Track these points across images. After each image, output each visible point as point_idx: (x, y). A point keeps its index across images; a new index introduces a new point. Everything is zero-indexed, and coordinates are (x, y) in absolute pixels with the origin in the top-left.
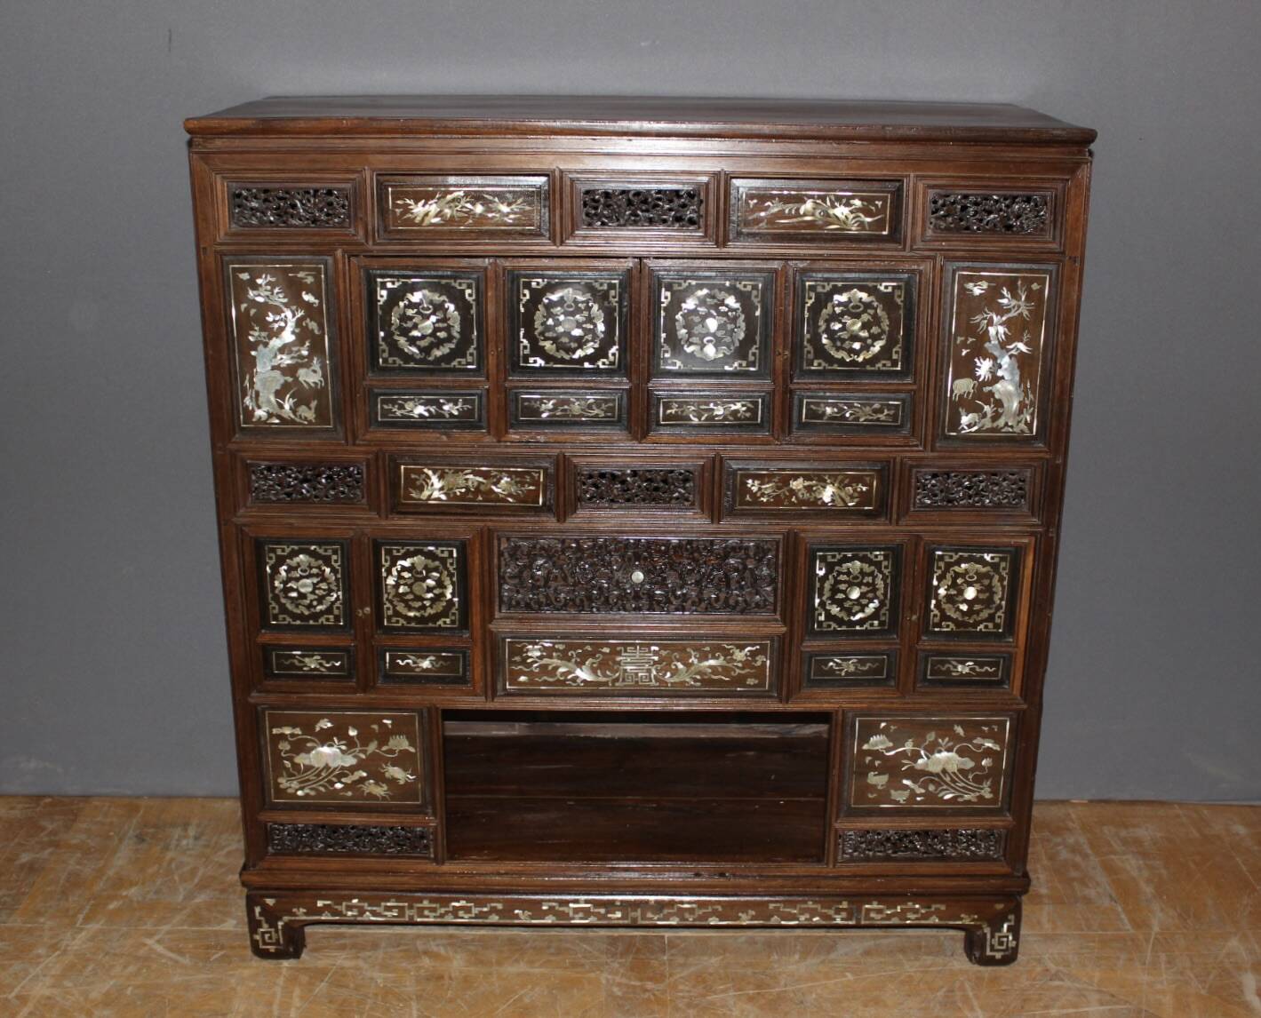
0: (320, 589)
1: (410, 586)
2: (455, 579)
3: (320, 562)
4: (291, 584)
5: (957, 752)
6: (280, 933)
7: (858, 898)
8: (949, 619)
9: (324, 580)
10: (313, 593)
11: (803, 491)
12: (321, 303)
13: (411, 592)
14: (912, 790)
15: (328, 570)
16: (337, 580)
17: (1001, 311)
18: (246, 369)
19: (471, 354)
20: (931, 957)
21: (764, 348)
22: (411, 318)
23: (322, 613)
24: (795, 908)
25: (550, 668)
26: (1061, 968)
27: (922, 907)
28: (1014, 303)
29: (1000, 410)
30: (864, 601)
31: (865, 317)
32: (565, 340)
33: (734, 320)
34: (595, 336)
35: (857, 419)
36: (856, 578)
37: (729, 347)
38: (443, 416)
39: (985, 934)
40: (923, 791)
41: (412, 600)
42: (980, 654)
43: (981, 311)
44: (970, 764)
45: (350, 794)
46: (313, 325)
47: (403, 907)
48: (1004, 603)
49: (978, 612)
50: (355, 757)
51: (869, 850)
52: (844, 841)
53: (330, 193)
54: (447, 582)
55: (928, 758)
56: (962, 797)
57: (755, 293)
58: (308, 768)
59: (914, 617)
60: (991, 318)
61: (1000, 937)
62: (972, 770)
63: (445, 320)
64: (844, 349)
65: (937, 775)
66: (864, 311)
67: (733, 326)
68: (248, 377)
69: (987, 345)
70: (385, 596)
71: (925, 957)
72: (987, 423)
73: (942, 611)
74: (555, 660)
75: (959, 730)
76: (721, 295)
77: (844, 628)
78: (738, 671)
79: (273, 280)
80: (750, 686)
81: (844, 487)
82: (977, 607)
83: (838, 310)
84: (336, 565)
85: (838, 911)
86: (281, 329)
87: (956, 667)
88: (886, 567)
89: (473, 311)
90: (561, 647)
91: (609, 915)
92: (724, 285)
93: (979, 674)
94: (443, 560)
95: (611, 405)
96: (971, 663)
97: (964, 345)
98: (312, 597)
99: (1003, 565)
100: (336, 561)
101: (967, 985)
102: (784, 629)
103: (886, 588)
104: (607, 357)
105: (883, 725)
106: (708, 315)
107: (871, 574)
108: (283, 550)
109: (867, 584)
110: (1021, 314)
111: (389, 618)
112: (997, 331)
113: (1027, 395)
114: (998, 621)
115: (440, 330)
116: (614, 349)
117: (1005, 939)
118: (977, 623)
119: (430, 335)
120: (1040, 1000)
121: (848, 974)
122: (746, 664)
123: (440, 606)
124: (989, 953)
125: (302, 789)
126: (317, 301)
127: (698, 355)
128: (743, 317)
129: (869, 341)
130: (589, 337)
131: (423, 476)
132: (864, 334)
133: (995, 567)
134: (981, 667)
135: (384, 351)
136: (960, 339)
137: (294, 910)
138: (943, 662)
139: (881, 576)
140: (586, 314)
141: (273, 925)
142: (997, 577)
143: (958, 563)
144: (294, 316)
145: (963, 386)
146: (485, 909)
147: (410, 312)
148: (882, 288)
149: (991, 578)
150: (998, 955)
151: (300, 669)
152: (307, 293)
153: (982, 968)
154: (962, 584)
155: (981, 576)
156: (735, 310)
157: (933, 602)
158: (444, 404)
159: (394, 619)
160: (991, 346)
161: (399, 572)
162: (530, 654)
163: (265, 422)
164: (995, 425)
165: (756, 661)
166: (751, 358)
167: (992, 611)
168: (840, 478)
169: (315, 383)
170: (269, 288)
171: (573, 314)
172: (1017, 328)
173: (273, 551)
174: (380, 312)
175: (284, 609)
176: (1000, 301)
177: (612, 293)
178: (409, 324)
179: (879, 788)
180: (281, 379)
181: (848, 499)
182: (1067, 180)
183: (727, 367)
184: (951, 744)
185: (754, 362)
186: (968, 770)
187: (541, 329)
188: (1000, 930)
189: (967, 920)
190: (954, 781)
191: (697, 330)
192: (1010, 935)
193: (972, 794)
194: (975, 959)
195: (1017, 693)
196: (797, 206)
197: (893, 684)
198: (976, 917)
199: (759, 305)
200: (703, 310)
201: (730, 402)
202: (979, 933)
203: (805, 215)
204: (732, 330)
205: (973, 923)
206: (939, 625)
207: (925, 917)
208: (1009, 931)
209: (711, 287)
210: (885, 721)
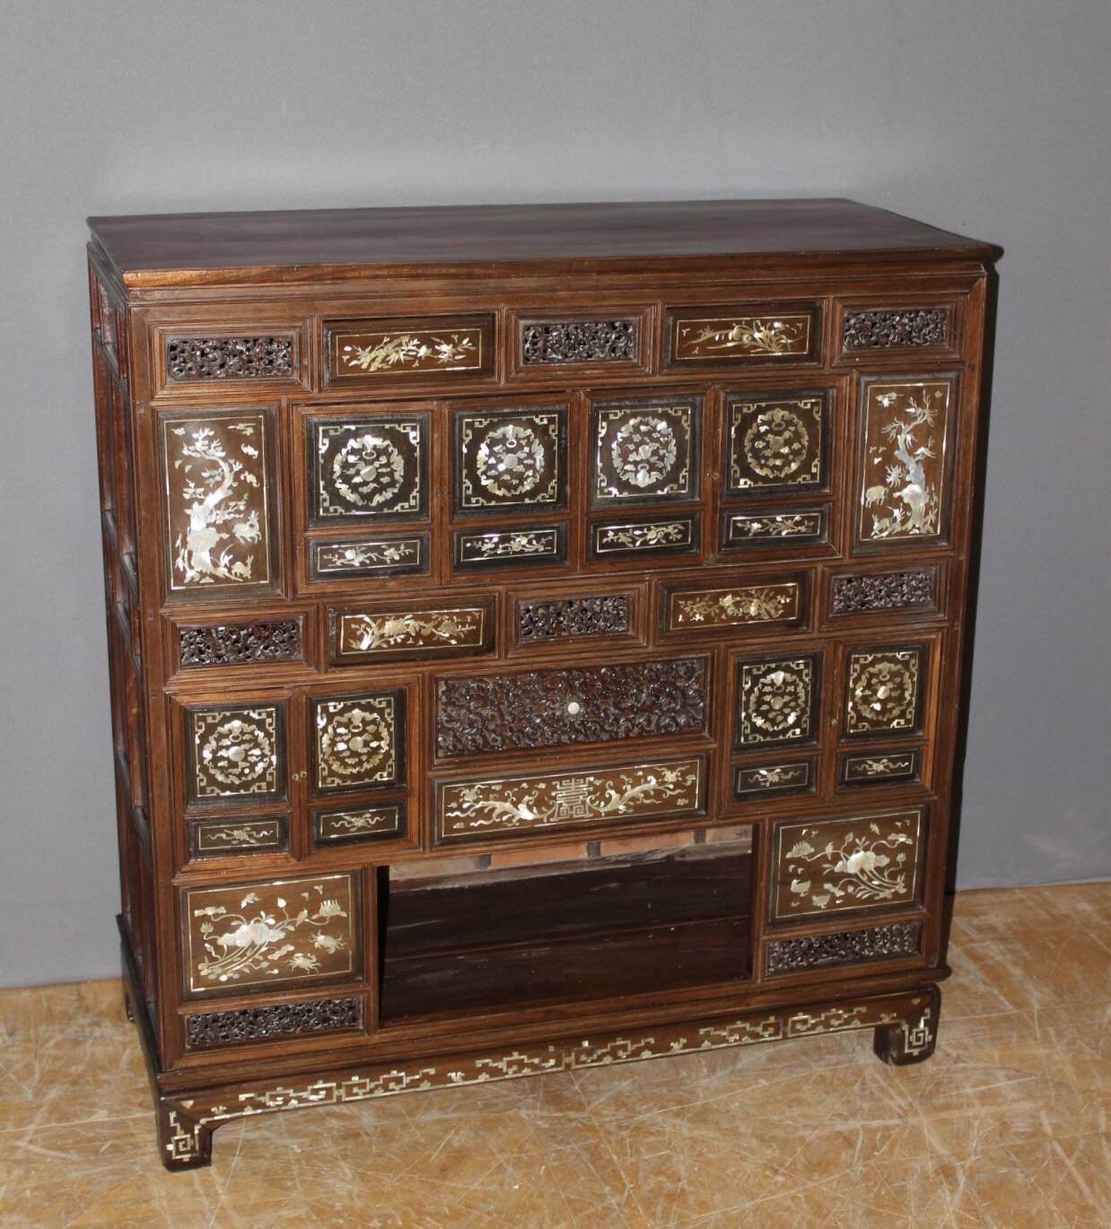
0: (252, 755)
1: (347, 742)
2: (392, 729)
3: (254, 727)
4: (223, 753)
5: (872, 850)
6: (197, 1138)
7: (784, 1011)
8: (865, 719)
9: (257, 745)
10: (245, 760)
11: (732, 608)
12: (260, 455)
13: (348, 749)
14: (833, 894)
15: (261, 734)
16: (271, 744)
17: (909, 419)
18: (178, 529)
19: (414, 498)
21: (692, 471)
22: (353, 465)
23: (254, 781)
24: (725, 1029)
25: (486, 811)
27: (845, 1012)
28: (920, 410)
29: (908, 514)
30: (786, 711)
31: (787, 434)
32: (507, 477)
33: (666, 445)
34: (535, 471)
35: (780, 533)
36: (779, 688)
37: (661, 472)
38: (385, 563)
39: (903, 1032)
40: (843, 893)
41: (348, 757)
42: (894, 751)
43: (891, 421)
44: (885, 861)
45: (276, 971)
46: (251, 478)
47: (331, 1088)
48: (914, 699)
49: (891, 710)
50: (283, 930)
51: (793, 960)
53: (271, 341)
54: (385, 733)
55: (847, 860)
56: (878, 895)
57: (684, 418)
58: (232, 949)
59: (834, 722)
60: (900, 426)
61: (917, 1033)
62: (888, 866)
63: (388, 465)
64: (768, 466)
65: (856, 876)
66: (786, 429)
67: (665, 451)
68: (180, 537)
69: (896, 453)
70: (321, 756)
72: (898, 528)
73: (858, 713)
74: (492, 802)
75: (875, 828)
76: (653, 422)
77: (768, 739)
78: (669, 793)
79: (212, 433)
80: (680, 807)
81: (770, 600)
82: (890, 705)
83: (763, 429)
84: (270, 729)
85: (765, 1028)
86: (218, 484)
87: (871, 766)
88: (807, 675)
89: (417, 454)
90: (498, 788)
91: (543, 1065)
92: (656, 411)
93: (893, 771)
94: (381, 712)
95: (550, 538)
96: (885, 761)
97: (876, 454)
98: (244, 764)
99: (913, 661)
100: (270, 725)
102: (714, 746)
103: (806, 695)
104: (546, 492)
105: (804, 831)
106: (642, 443)
107: (794, 683)
108: (214, 718)
109: (790, 694)
110: (926, 421)
111: (324, 779)
112: (905, 438)
113: (931, 498)
114: (908, 716)
115: (383, 475)
116: (553, 483)
117: (921, 1035)
118: (890, 721)
119: (373, 481)
122: (677, 785)
123: (376, 760)
124: (907, 1051)
125: (225, 973)
126: (256, 453)
127: (633, 482)
128: (674, 441)
129: (791, 457)
130: (530, 473)
131: (363, 626)
132: (785, 450)
133: (906, 664)
134: (894, 763)
135: (325, 500)
136: (872, 449)
137: (213, 1110)
138: (859, 763)
139: (801, 685)
140: (527, 449)
141: (189, 1130)
142: (907, 674)
143: (872, 664)
144: (232, 470)
145: (875, 494)
146: (417, 1077)
147: (352, 459)
148: (802, 405)
149: (902, 675)
150: (916, 1052)
151: (228, 842)
152: (246, 446)
154: (876, 684)
155: (893, 675)
156: (667, 436)
157: (850, 704)
158: (385, 550)
159: (329, 780)
160: (900, 454)
161: (334, 729)
162: (466, 799)
163: (198, 583)
164: (904, 528)
165: (686, 781)
166: (682, 481)
167: (904, 708)
168: (766, 591)
169: (252, 538)
170: (207, 442)
171: (514, 451)
172: (922, 434)
173: (203, 719)
174: (321, 461)
175: (212, 780)
176: (909, 410)
177: (552, 427)
178: (352, 471)
179: (802, 895)
180: (217, 537)
181: (773, 612)
182: (966, 294)
183: (659, 492)
184: (868, 843)
185: (685, 484)
186: (884, 868)
187: (483, 468)
188: (917, 1026)
189: (886, 1019)
190: (870, 880)
191: (632, 458)
192: (927, 1029)
193: (888, 891)
194: (890, 1059)
195: (928, 785)
196: (726, 332)
197: (814, 789)
198: (895, 1015)
199: (688, 429)
200: (637, 438)
201: (663, 526)
202: (898, 1031)
203: (733, 340)
204: (664, 455)
205: (892, 1022)
206: (855, 727)
207: (847, 1022)
208: (925, 1025)
209: (645, 415)
210: (805, 828)
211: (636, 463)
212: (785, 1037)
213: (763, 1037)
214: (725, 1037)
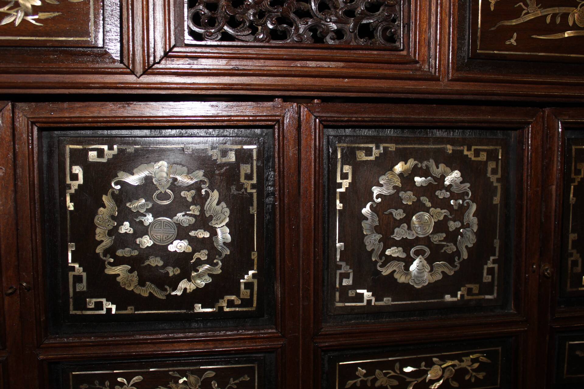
21: (503, 262)
32: (155, 262)
33: (461, 211)
34: (213, 252)
37: (451, 262)
57: (491, 165)
67: (458, 224)
76: (437, 170)
92: (443, 151)
104: (237, 293)
106: (418, 207)
116: (250, 276)
127: (401, 279)
128: (474, 208)
130: (203, 255)
140: (195, 210)
156: (462, 195)
166: (487, 278)
171: (169, 212)
177: (245, 169)
183: (448, 298)
185: (491, 284)
187: (107, 242)
191: (399, 234)
196: (563, 10)
199: (498, 185)
200: (408, 198)
201: (452, 358)
203: (574, 27)
204: (457, 231)
209: (420, 156)
211: (406, 244)
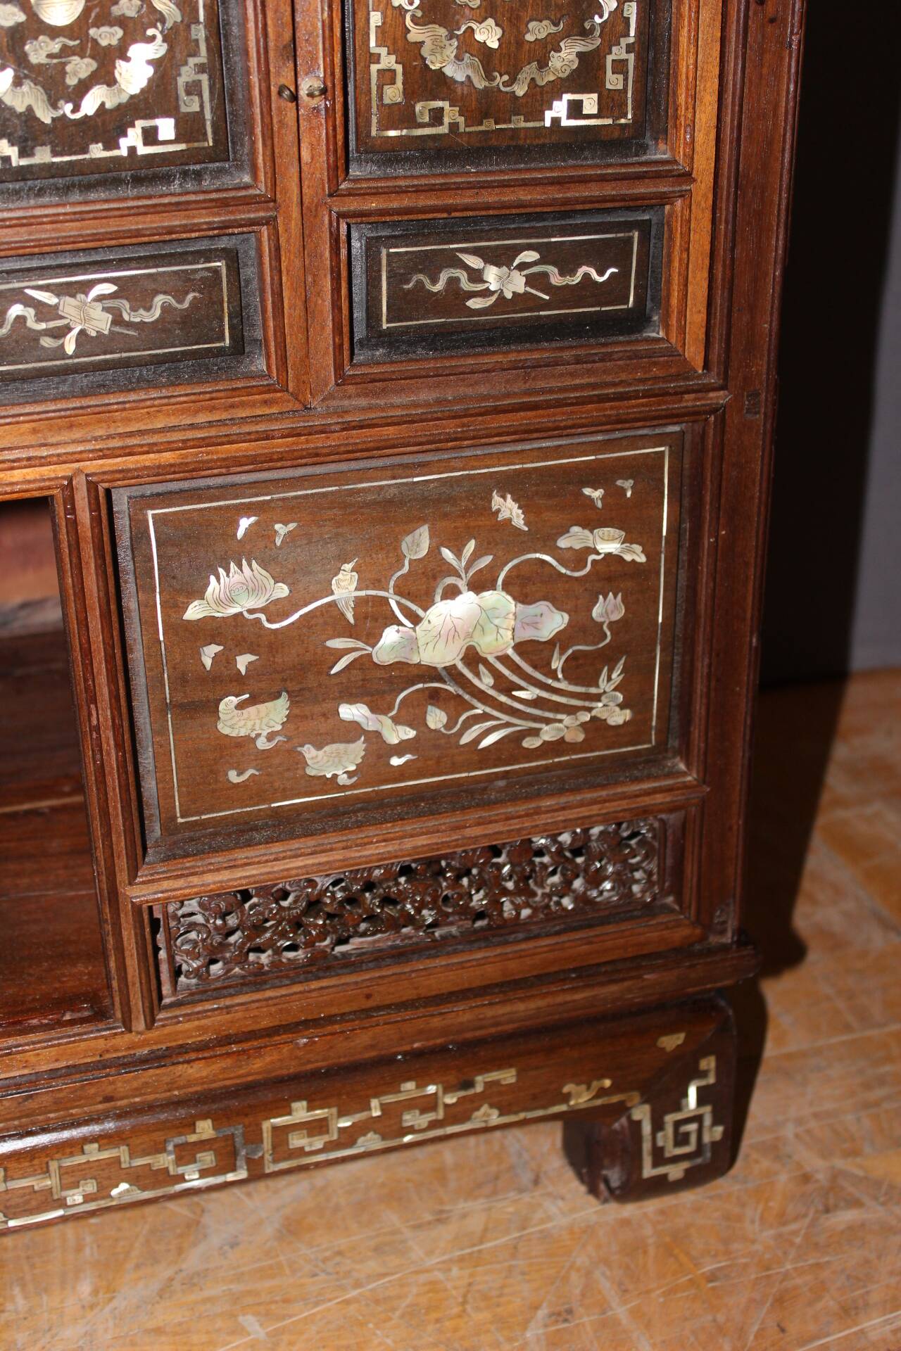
5: (506, 587)
8: (436, 84)
14: (375, 738)
20: (478, 1205)
26: (839, 1163)
27: (447, 1090)
30: (108, 36)
39: (637, 1125)
40: (411, 734)
42: (564, 215)
44: (552, 622)
49: (542, 53)
51: (259, 950)
52: (170, 939)
55: (416, 620)
56: (535, 733)
61: (678, 1124)
62: (561, 640)
65: (452, 672)
71: (462, 1206)
73: (410, 54)
75: (509, 509)
77: (43, 156)
85: (186, 1154)
87: (476, 276)
93: (563, 296)
96: (530, 256)
101: (606, 1286)
105: (245, 523)
114: (613, 81)
117: (693, 1127)
118: (541, 97)
120: (820, 1290)
121: (249, 1321)
124: (648, 1171)
134: (566, 270)
138: (432, 264)
150: (675, 1172)
153: (630, 1210)
157: (376, 19)
179: (262, 744)
184: (486, 560)
186: (551, 643)
188: (677, 1103)
189: (581, 1097)
190: (507, 687)
192: (707, 1110)
193: (567, 719)
194: (602, 1187)
195: (694, 353)
197: (260, 364)
198: (607, 1083)
202: (620, 1124)
205: (599, 1102)
206: (404, 116)
207: (457, 1114)
208: (700, 1102)
210: (247, 510)
212: (257, 1174)
213: (181, 1179)
214: (50, 1191)
